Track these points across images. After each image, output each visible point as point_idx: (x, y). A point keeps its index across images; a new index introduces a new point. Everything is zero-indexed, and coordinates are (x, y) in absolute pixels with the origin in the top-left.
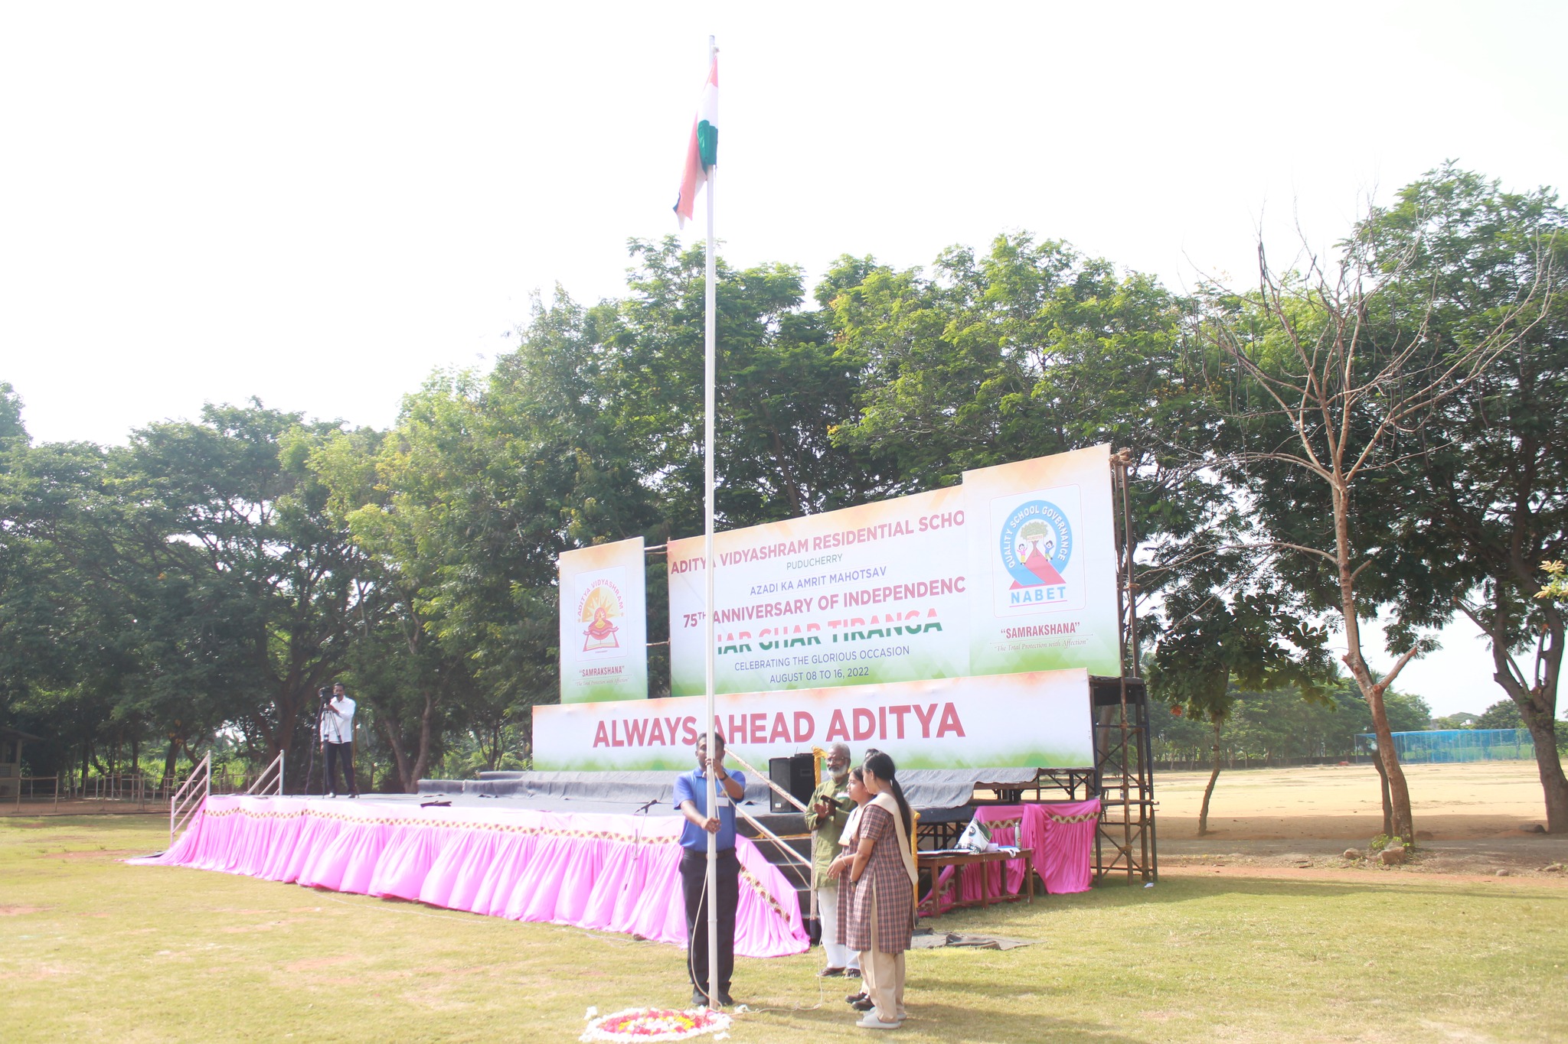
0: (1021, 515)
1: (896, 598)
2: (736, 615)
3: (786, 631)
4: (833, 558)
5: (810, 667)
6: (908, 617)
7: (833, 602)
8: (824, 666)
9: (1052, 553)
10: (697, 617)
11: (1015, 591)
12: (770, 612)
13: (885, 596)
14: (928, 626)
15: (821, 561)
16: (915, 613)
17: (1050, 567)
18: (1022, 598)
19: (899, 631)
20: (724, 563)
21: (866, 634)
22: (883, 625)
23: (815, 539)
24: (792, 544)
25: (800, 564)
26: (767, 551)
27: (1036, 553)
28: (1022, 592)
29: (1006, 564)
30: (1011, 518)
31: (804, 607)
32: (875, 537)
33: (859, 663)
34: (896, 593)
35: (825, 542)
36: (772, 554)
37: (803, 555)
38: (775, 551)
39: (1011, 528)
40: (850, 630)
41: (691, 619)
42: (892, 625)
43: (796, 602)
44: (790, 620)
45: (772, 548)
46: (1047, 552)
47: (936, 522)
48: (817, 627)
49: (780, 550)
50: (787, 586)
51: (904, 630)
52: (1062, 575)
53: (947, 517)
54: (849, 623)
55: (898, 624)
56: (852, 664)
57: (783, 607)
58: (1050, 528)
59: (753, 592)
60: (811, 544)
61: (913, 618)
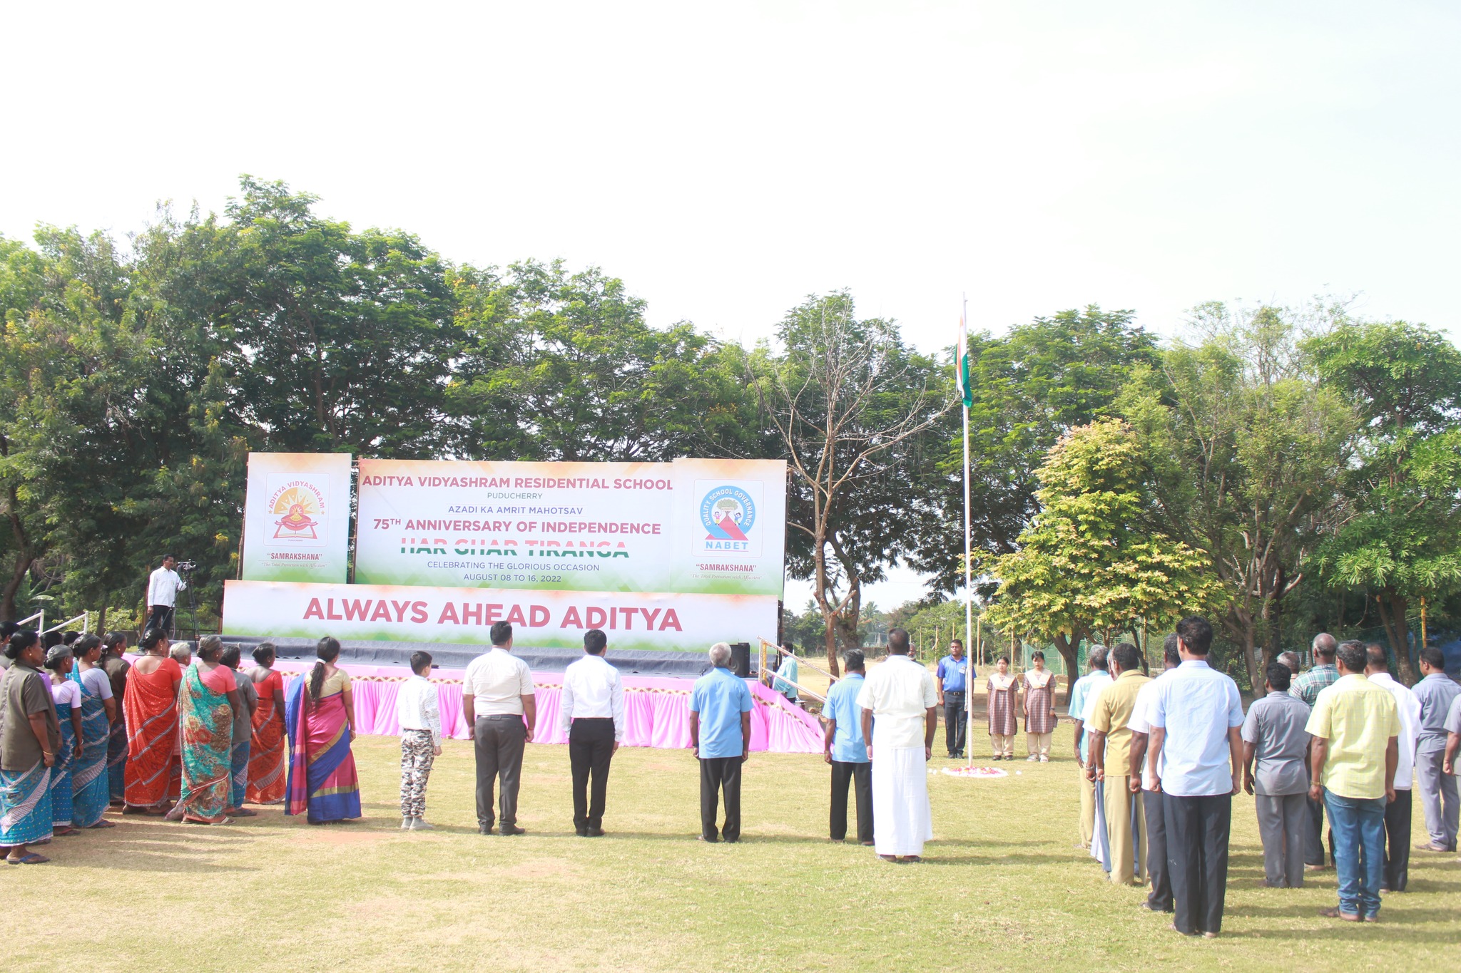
0: (718, 493)
1: (590, 531)
2: (433, 525)
3: (483, 542)
4: (534, 496)
5: (506, 571)
6: (600, 545)
7: (531, 527)
8: (518, 572)
9: (740, 520)
10: (390, 522)
11: (710, 541)
12: (468, 527)
13: (580, 529)
14: (616, 554)
15: (522, 496)
16: (608, 544)
17: (737, 529)
18: (714, 546)
19: (591, 554)
20: (422, 484)
21: (560, 553)
22: (577, 549)
23: (517, 480)
24: (494, 480)
25: (500, 496)
26: (468, 481)
27: (727, 519)
28: (715, 542)
29: (704, 523)
30: (710, 494)
31: (503, 527)
32: (574, 486)
33: (552, 573)
34: (590, 528)
35: (526, 483)
36: (473, 485)
37: (504, 489)
38: (476, 482)
39: (710, 501)
40: (546, 549)
41: (383, 523)
42: (585, 550)
43: (495, 523)
44: (488, 536)
45: (474, 480)
46: (736, 519)
47: (628, 484)
48: (515, 543)
49: (482, 482)
50: (486, 510)
51: (595, 554)
52: (746, 535)
53: (638, 482)
54: (546, 544)
55: (591, 549)
56: (546, 573)
57: (481, 525)
58: (739, 505)
59: (451, 509)
60: (512, 483)
61: (604, 546)
